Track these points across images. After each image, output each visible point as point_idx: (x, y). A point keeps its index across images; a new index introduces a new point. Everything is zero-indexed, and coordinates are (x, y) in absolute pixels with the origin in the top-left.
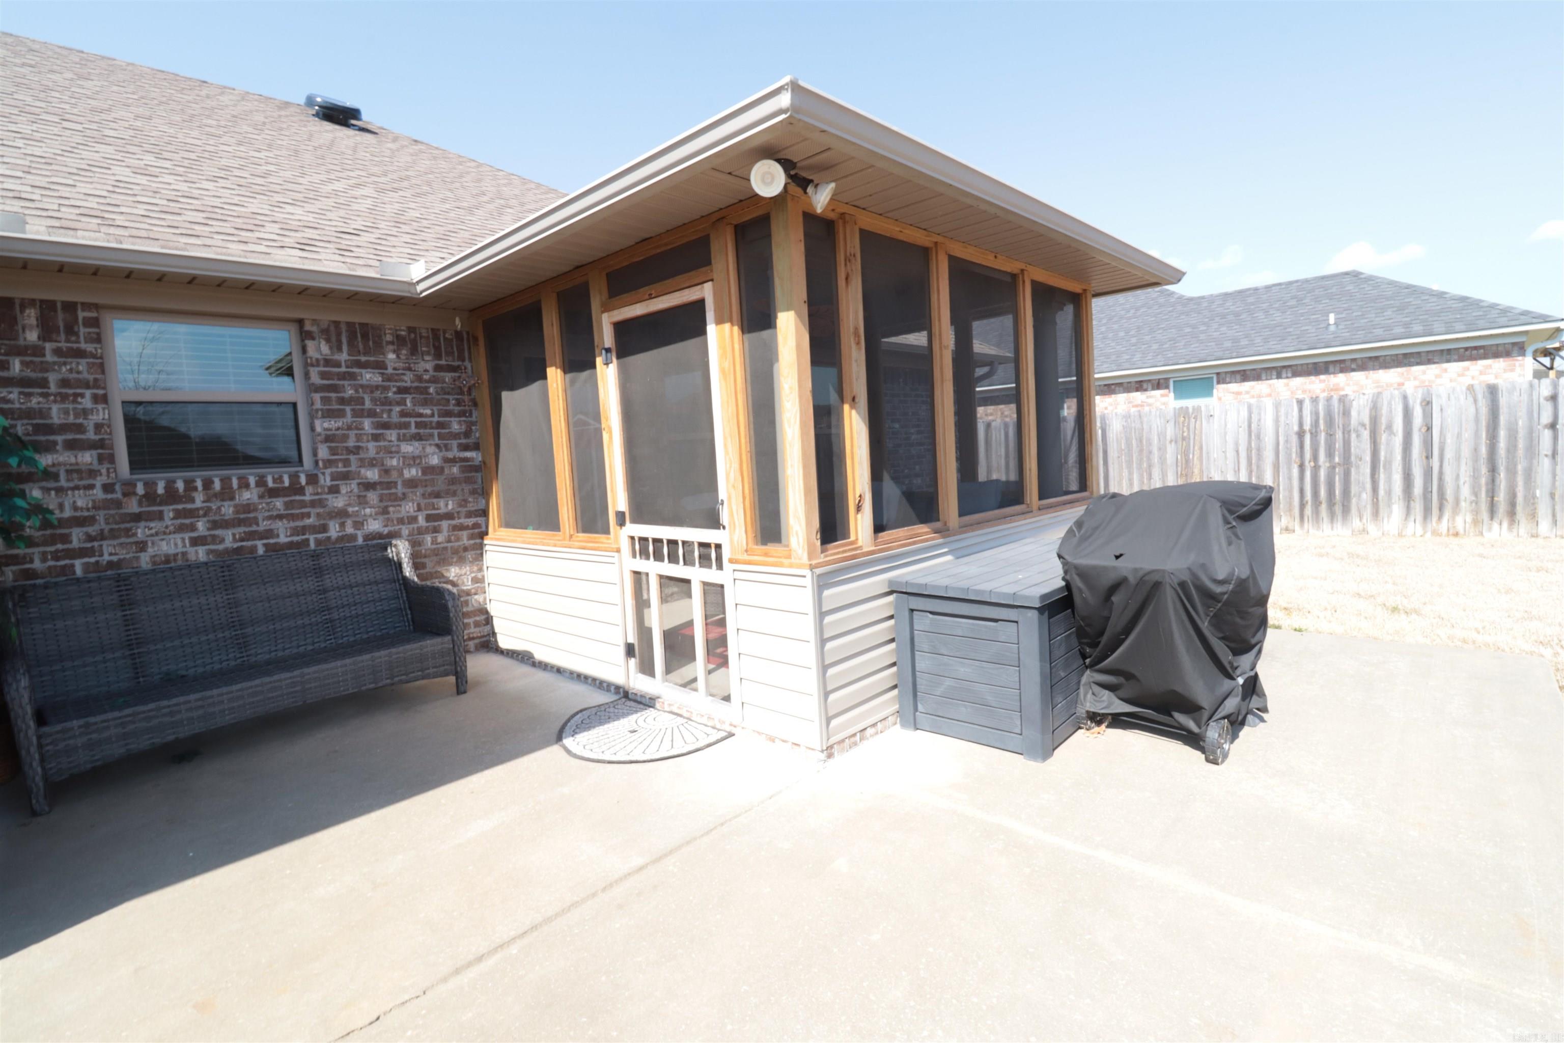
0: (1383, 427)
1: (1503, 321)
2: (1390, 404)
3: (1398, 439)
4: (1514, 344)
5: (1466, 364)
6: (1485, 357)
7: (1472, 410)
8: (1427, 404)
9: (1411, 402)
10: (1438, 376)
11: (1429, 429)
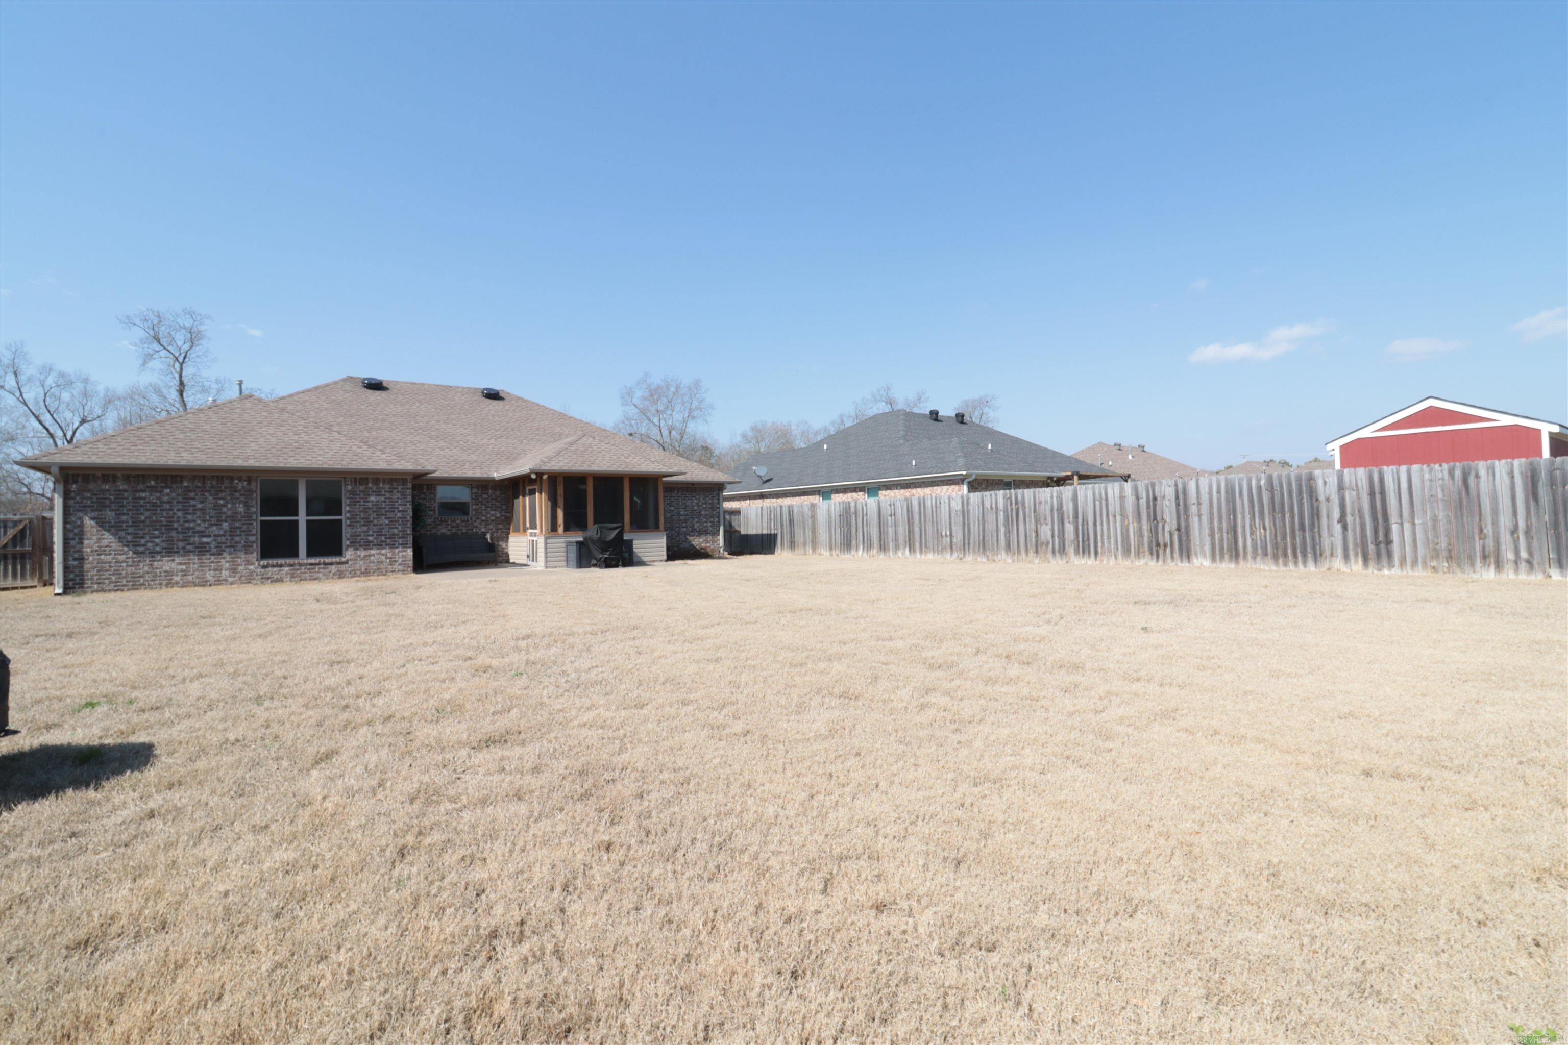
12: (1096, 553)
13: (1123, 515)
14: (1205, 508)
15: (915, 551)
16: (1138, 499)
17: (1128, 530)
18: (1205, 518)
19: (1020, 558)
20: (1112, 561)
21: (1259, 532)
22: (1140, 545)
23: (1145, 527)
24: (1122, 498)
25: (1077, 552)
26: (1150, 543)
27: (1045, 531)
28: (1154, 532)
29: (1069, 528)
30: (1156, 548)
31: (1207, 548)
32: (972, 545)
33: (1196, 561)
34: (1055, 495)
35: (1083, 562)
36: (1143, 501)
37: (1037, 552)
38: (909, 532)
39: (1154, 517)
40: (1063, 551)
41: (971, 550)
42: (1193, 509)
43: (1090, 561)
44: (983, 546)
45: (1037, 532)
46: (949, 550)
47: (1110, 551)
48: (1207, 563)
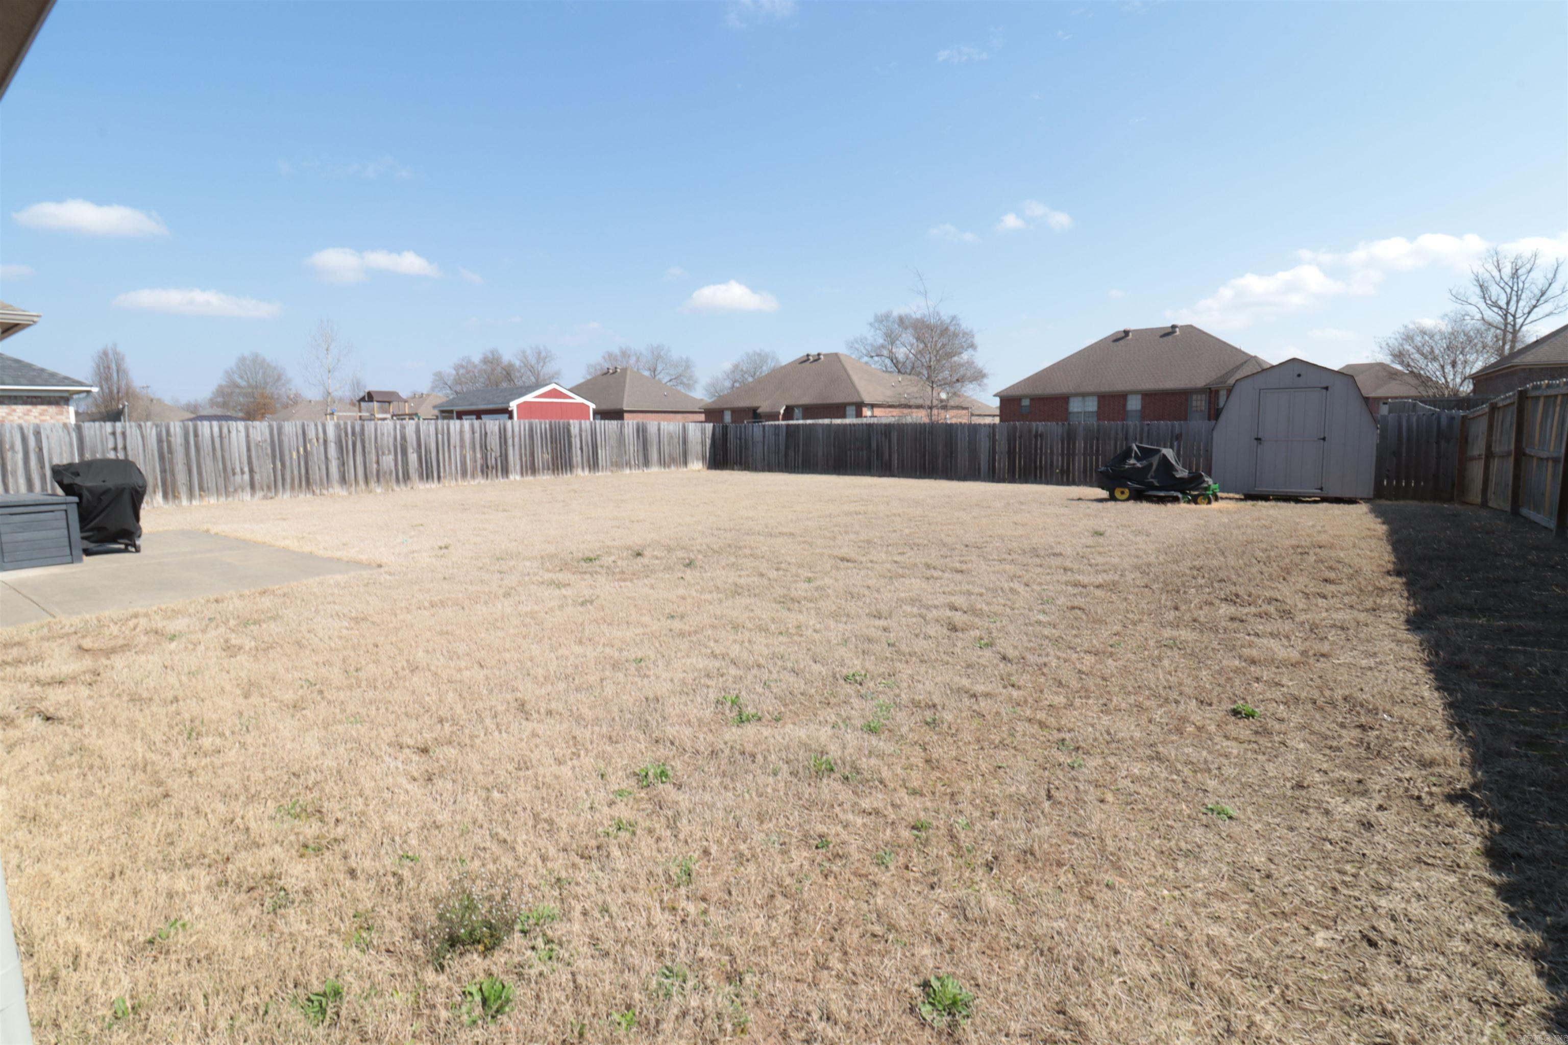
0: (7, 447)
1: (54, 381)
2: (11, 433)
3: (20, 456)
4: (61, 397)
5: (29, 407)
6: (42, 403)
7: (67, 439)
8: (37, 434)
9: (26, 431)
10: (9, 414)
11: (41, 449)
12: (439, 478)
13: (462, 446)
14: (517, 440)
15: (176, 497)
16: (473, 433)
17: (465, 457)
18: (517, 447)
19: (359, 489)
20: (453, 483)
21: (546, 456)
22: (475, 468)
23: (479, 455)
24: (462, 432)
25: (421, 477)
26: (482, 466)
27: (388, 460)
28: (485, 458)
29: (413, 457)
30: (485, 470)
31: (518, 467)
32: (288, 481)
33: (512, 477)
34: (398, 427)
35: (428, 486)
36: (477, 435)
37: (378, 481)
38: (163, 471)
39: (484, 447)
40: (407, 477)
41: (288, 486)
42: (510, 442)
43: (433, 485)
44: (306, 482)
45: (378, 463)
46: (248, 489)
47: (451, 473)
48: (518, 477)
